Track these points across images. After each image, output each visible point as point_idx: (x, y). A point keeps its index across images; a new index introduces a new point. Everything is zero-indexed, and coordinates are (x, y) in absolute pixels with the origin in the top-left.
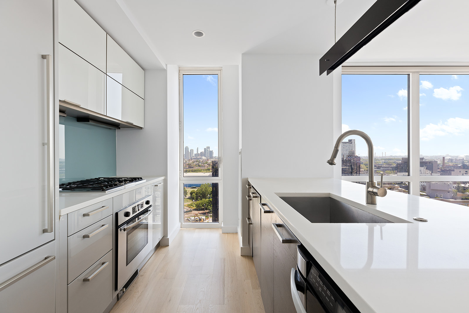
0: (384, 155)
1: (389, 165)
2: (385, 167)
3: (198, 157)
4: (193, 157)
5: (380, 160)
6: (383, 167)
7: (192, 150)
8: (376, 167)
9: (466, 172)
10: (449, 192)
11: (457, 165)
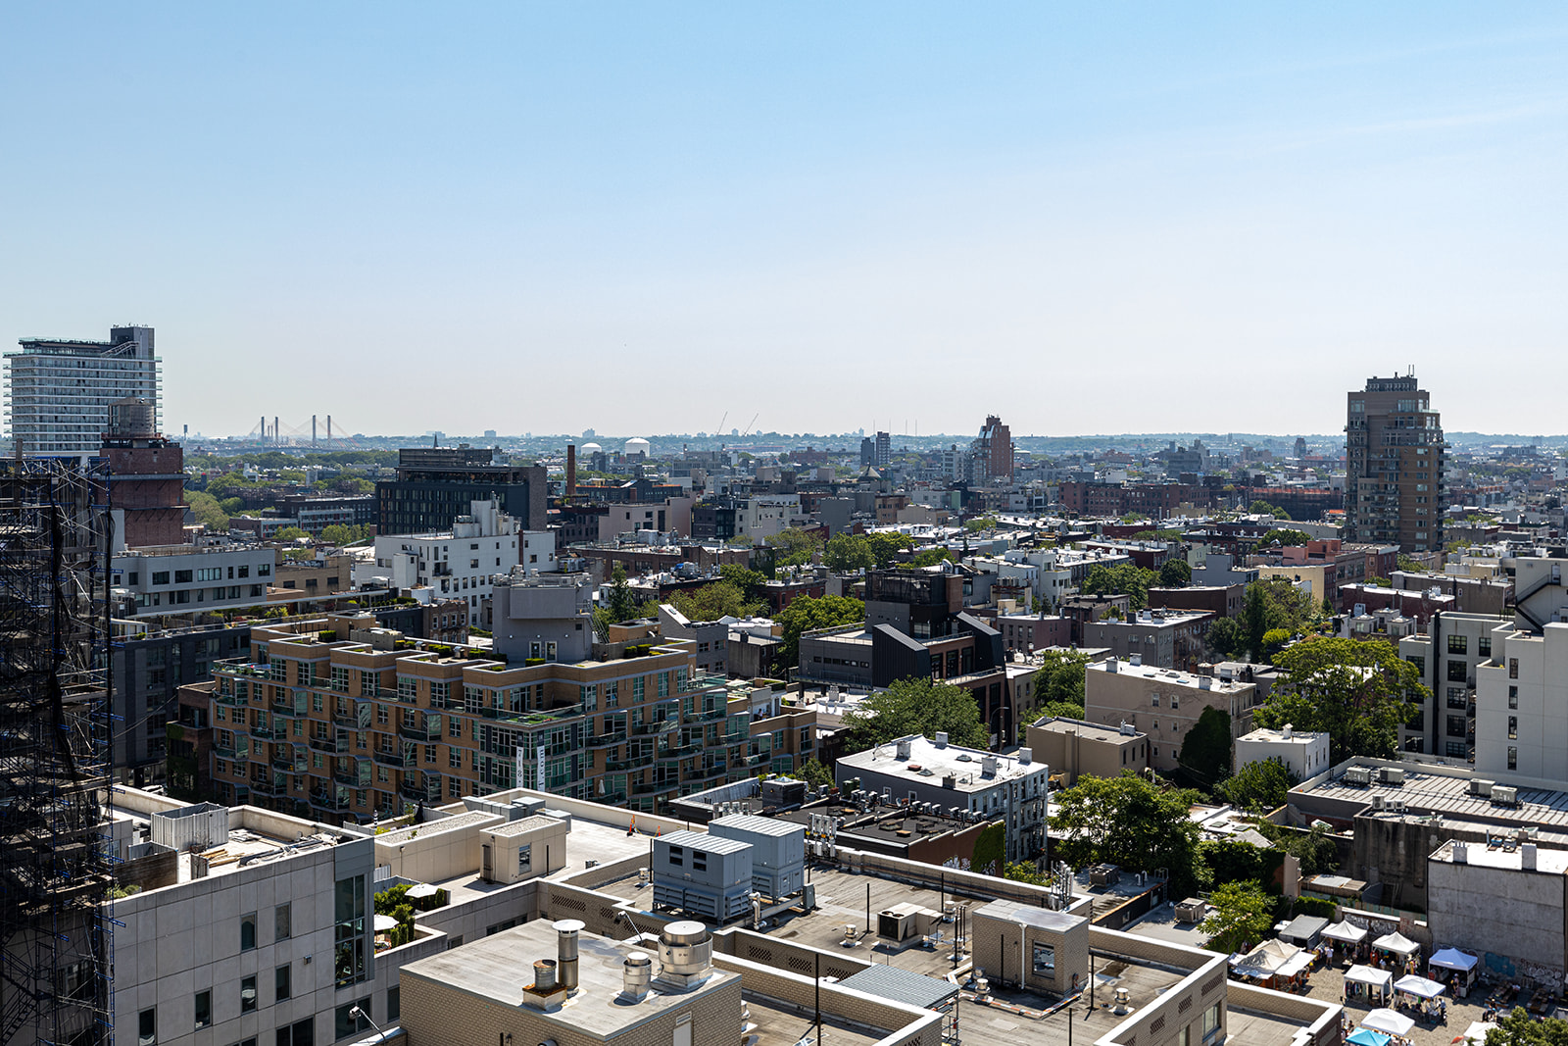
0: (321, 434)
1: (344, 491)
2: (323, 505)
5: (302, 463)
6: (311, 506)
8: (276, 505)
9: (649, 515)
10: (579, 627)
11: (618, 483)
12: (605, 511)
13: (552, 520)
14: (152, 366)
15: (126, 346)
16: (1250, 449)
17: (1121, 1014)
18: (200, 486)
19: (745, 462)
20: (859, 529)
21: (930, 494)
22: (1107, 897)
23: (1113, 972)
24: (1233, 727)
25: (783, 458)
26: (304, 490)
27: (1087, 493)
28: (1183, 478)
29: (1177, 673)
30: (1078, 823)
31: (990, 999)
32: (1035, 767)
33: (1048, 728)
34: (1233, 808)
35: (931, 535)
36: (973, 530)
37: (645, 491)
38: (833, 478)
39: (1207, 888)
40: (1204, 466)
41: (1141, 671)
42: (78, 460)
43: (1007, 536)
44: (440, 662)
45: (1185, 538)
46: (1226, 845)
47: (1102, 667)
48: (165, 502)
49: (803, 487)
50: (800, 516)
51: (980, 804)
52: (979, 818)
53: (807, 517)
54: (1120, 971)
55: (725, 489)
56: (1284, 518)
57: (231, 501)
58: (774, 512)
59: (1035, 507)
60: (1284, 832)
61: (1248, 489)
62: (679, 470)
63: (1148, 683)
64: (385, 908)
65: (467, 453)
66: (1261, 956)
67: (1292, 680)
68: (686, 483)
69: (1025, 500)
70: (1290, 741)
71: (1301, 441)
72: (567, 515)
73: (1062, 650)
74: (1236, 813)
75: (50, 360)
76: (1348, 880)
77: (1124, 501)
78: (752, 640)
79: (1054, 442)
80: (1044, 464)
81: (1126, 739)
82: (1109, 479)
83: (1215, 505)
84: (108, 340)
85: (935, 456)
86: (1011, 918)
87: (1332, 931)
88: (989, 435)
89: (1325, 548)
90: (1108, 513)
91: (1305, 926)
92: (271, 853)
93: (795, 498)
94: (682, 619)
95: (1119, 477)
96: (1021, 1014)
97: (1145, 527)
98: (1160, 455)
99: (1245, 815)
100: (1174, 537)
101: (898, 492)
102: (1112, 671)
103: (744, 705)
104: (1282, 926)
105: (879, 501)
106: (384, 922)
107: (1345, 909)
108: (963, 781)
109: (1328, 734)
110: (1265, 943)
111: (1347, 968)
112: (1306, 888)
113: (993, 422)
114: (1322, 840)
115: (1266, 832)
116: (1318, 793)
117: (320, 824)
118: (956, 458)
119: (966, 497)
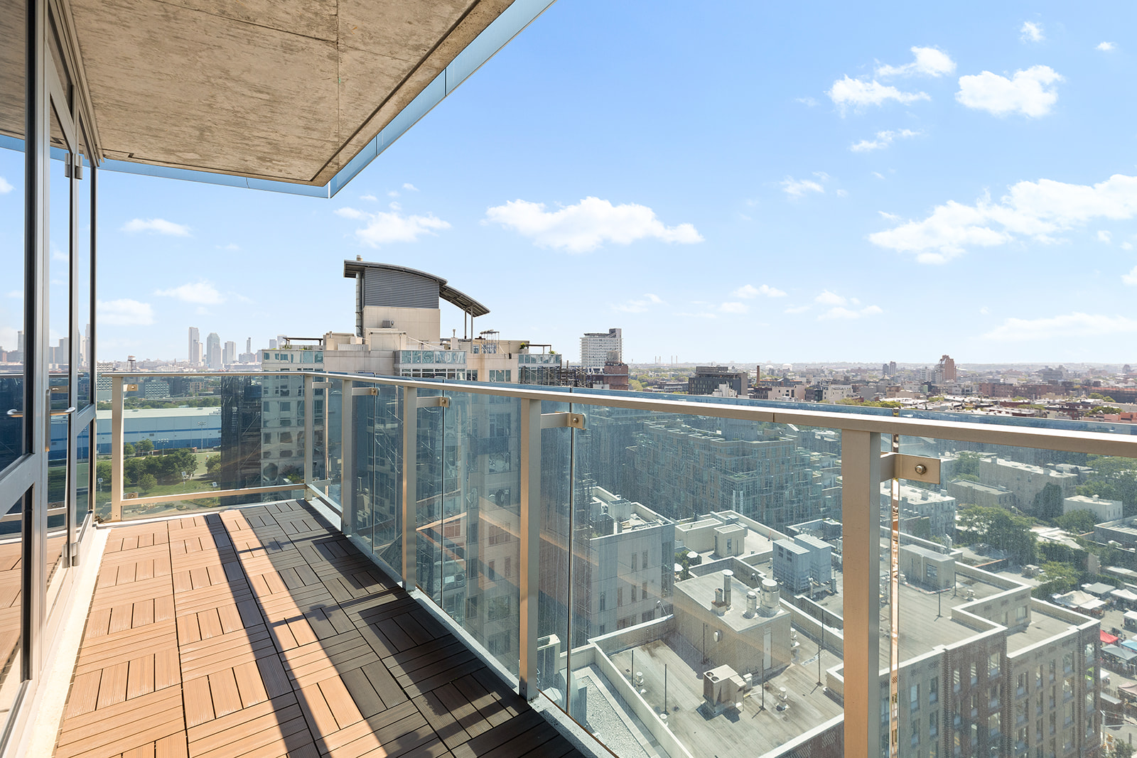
0: (674, 362)
1: (680, 381)
2: (672, 385)
3: (249, 364)
4: (234, 362)
5: (667, 371)
6: (668, 385)
7: (230, 346)
8: (658, 385)
9: (788, 391)
10: (752, 428)
11: (776, 379)
12: (771, 389)
13: (751, 392)
14: (621, 340)
15: (613, 334)
16: (1094, 369)
17: (969, 600)
18: (635, 378)
19: (831, 373)
20: (877, 399)
21: (913, 387)
22: (984, 557)
23: (969, 583)
24: (1063, 493)
25: (848, 372)
26: (667, 380)
27: (994, 388)
28: (1049, 382)
29: (1031, 466)
30: (970, 525)
31: (906, 583)
32: (948, 498)
33: (959, 484)
34: (1062, 529)
35: (911, 403)
36: (932, 401)
37: (787, 382)
38: (867, 379)
39: (1041, 561)
40: (1064, 376)
41: (1011, 464)
42: (599, 369)
43: (949, 404)
44: (703, 438)
45: (1046, 408)
46: (1053, 544)
47: (989, 460)
48: (623, 383)
49: (854, 382)
50: (852, 393)
51: (919, 510)
52: (917, 515)
53: (855, 394)
54: (973, 583)
55: (819, 382)
56: (1111, 401)
57: (644, 383)
58: (840, 392)
59: (966, 392)
60: (1090, 544)
61: (1089, 387)
62: (803, 375)
63: (1014, 470)
64: (679, 561)
65: (720, 368)
66: (1071, 597)
67: (1099, 475)
68: (804, 380)
69: (961, 390)
70: (1097, 503)
71: (1127, 366)
72: (756, 390)
73: (970, 452)
74: (1064, 532)
75: (592, 339)
76: (1131, 571)
77: (1015, 392)
78: (825, 439)
79: (980, 366)
80: (973, 375)
81: (1001, 493)
82: (1007, 382)
83: (1068, 394)
84: (608, 333)
85: (918, 371)
86: (916, 552)
87: (1117, 593)
88: (944, 363)
89: (1132, 416)
90: (1006, 396)
91: (1102, 588)
92: (642, 525)
93: (850, 386)
94: (796, 429)
95: (1014, 382)
96: (919, 591)
97: (1024, 403)
98: (1039, 372)
99: (1068, 533)
100: (1039, 408)
101: (898, 385)
102: (994, 461)
103: (818, 462)
104: (1086, 586)
105: (888, 389)
106: (678, 568)
107: (1126, 584)
108: (912, 500)
109: (1121, 502)
110: (1074, 591)
111: (1126, 611)
112: (1102, 571)
113: (945, 357)
114: (1114, 551)
115: (1080, 542)
116: (1115, 529)
117: (659, 515)
118: (927, 372)
119: (930, 388)
